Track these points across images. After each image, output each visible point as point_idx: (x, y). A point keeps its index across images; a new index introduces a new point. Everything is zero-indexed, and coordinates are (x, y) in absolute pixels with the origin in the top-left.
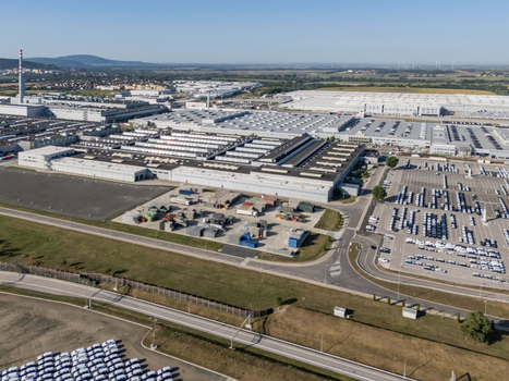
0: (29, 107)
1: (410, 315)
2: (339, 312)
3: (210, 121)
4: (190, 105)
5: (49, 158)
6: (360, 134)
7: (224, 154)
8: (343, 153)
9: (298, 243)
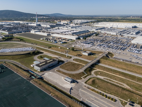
3: (70, 28)
4: (71, 25)
5: (35, 32)
6: (100, 31)
7: (65, 32)
8: (89, 33)
9: (63, 43)
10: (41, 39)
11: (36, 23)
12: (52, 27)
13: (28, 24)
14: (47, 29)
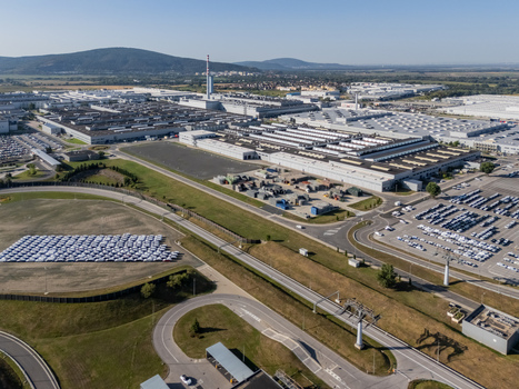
0: (207, 102)
1: (352, 263)
2: (303, 252)
3: (343, 120)
4: (344, 106)
5: (196, 138)
6: (490, 141)
7: (324, 147)
8: (443, 155)
9: (318, 211)
10: (216, 180)
11: (205, 97)
12: (268, 114)
13: (176, 98)
14: (246, 126)
